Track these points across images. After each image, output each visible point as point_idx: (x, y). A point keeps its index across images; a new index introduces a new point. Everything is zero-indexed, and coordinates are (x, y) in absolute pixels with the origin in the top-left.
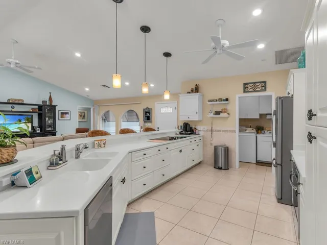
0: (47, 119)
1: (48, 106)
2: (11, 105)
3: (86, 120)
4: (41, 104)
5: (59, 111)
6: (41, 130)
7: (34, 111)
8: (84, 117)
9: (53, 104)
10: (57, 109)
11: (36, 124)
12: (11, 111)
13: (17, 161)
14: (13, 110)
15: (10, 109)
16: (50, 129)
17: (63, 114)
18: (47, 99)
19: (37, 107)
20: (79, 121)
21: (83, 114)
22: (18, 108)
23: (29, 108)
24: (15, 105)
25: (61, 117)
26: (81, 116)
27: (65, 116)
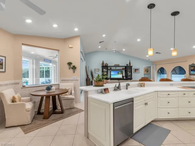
0: (128, 72)
1: (129, 66)
2: (115, 67)
3: (149, 73)
4: (126, 66)
5: (134, 69)
6: (126, 78)
7: (123, 69)
8: (148, 71)
9: (131, 65)
10: (133, 68)
11: (124, 75)
12: (115, 70)
13: (104, 86)
14: (116, 69)
15: (115, 69)
16: (129, 77)
17: (136, 70)
18: (128, 64)
19: (124, 67)
20: (144, 74)
21: (147, 70)
22: (118, 68)
23: (121, 68)
24: (117, 67)
25: (135, 72)
26: (146, 71)
27: (137, 71)
